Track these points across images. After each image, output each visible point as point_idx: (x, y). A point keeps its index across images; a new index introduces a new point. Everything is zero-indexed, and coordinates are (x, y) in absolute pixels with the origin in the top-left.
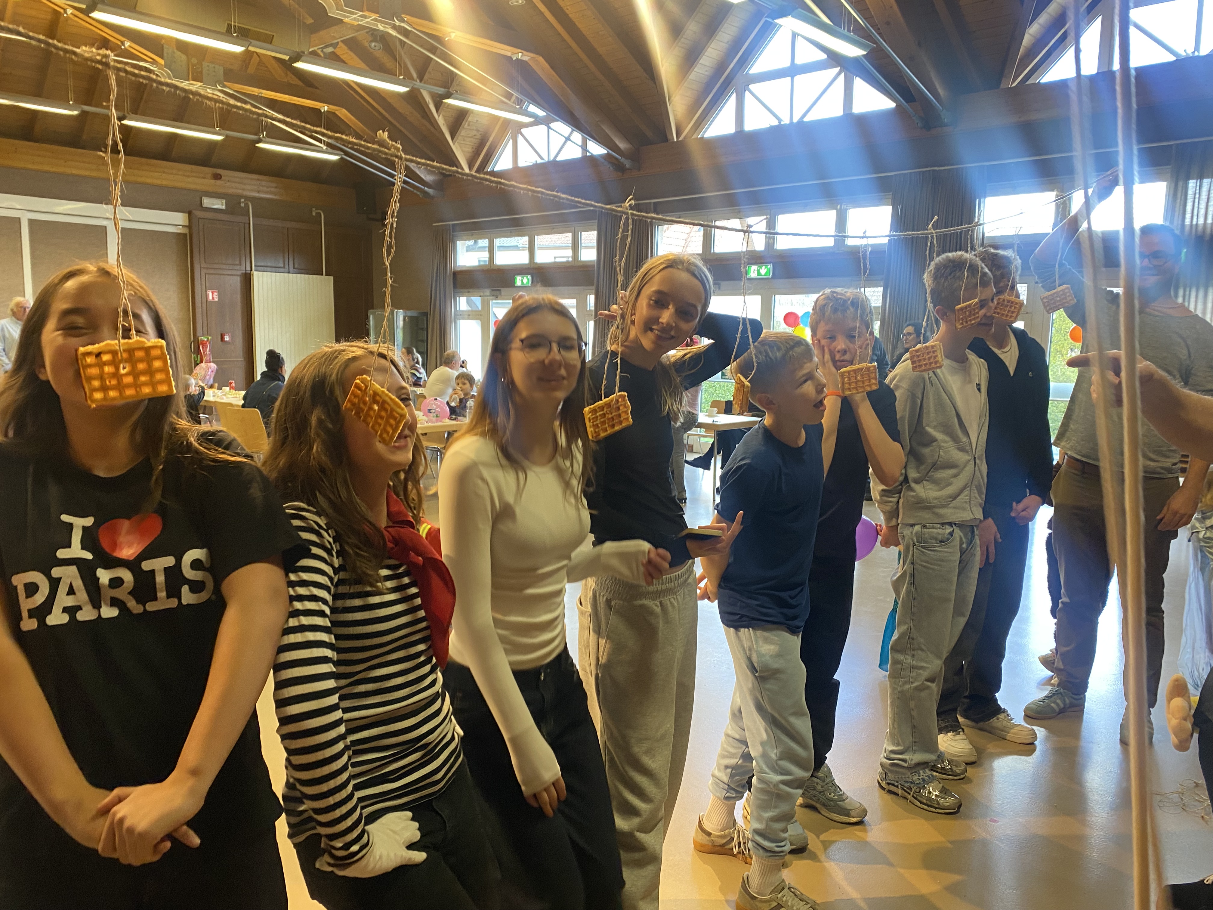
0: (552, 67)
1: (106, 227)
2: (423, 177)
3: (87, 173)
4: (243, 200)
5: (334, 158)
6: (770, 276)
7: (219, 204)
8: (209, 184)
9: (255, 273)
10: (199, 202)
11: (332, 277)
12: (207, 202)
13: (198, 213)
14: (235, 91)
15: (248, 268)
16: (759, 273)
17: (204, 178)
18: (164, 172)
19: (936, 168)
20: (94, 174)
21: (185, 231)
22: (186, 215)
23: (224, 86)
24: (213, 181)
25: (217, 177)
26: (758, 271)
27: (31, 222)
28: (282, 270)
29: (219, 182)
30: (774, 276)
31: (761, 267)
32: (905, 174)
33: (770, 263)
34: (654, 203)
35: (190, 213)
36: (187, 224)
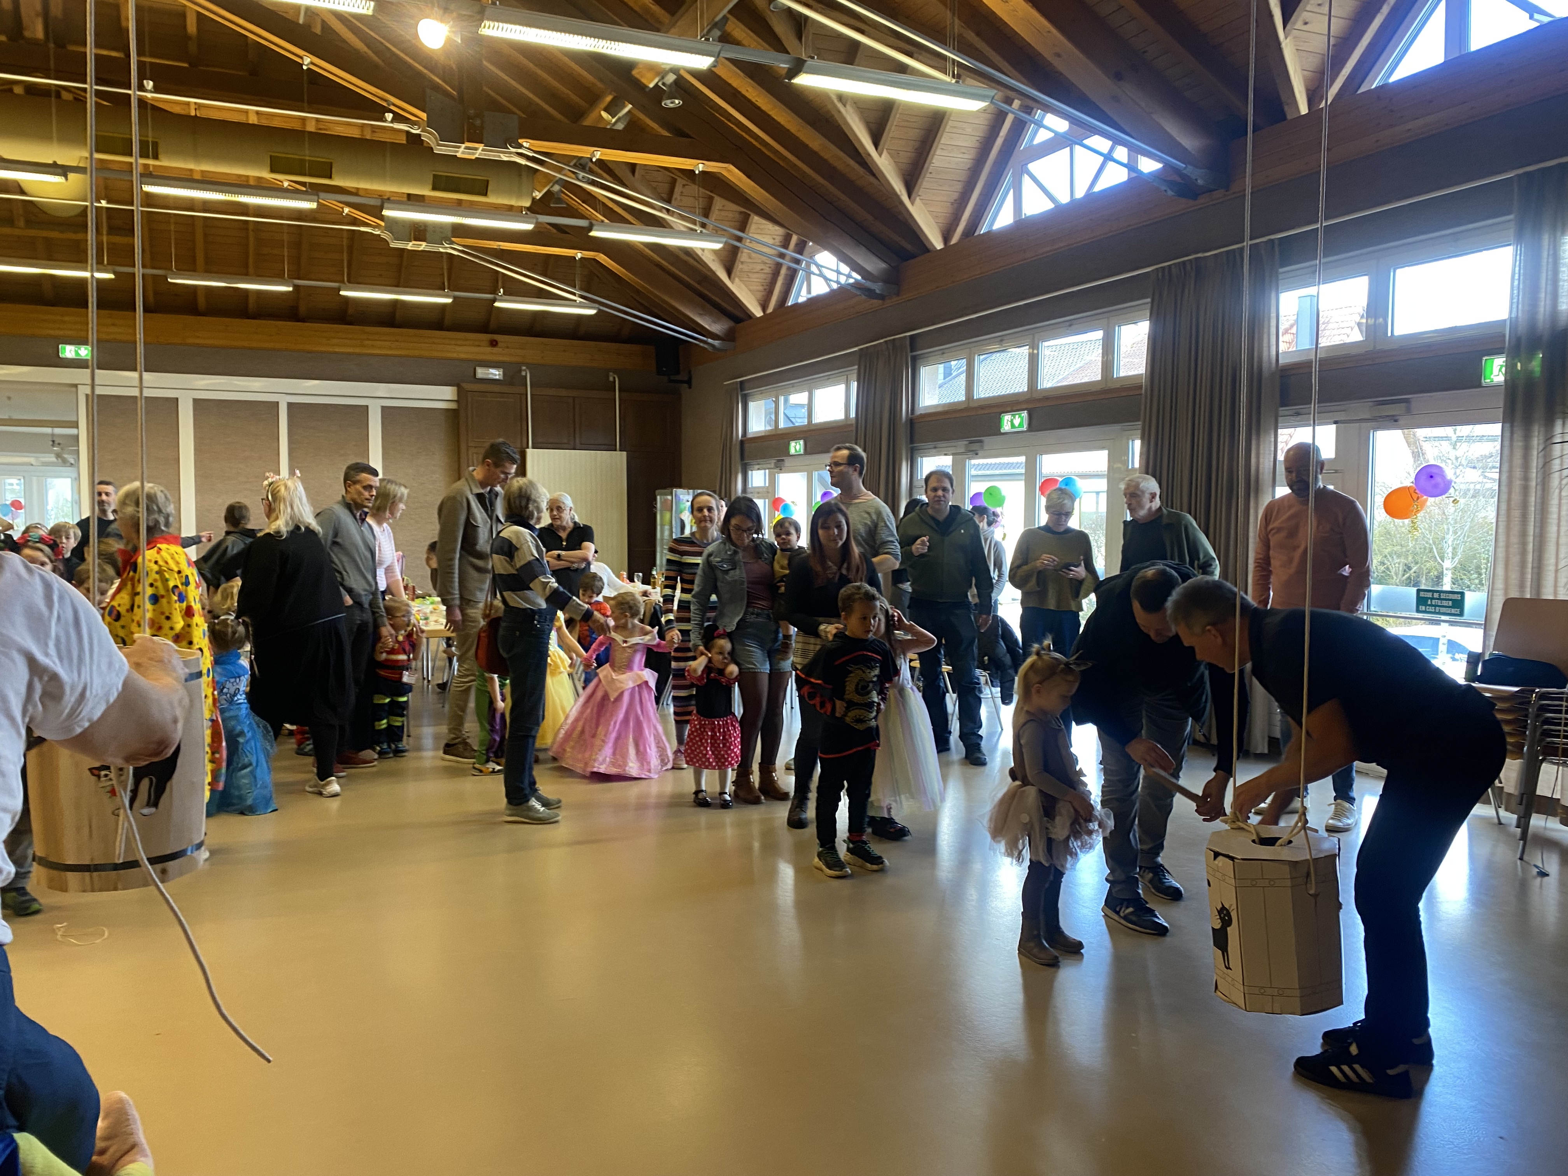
0: (749, 177)
1: (367, 406)
2: (707, 327)
3: (351, 350)
4: (524, 368)
5: (592, 312)
6: (1025, 428)
7: (496, 373)
8: (486, 353)
9: (530, 452)
10: (472, 374)
11: (625, 453)
12: (481, 372)
13: (467, 386)
14: (464, 246)
15: (525, 445)
16: (1013, 426)
17: (479, 346)
18: (434, 343)
19: (1199, 255)
20: (357, 350)
21: (453, 406)
22: (455, 388)
23: (452, 243)
24: (489, 349)
25: (494, 344)
26: (1012, 421)
27: (290, 405)
28: (566, 446)
29: (495, 350)
30: (1031, 427)
31: (1014, 416)
32: (1163, 268)
33: (1024, 410)
34: (911, 336)
35: (458, 386)
36: (456, 398)
